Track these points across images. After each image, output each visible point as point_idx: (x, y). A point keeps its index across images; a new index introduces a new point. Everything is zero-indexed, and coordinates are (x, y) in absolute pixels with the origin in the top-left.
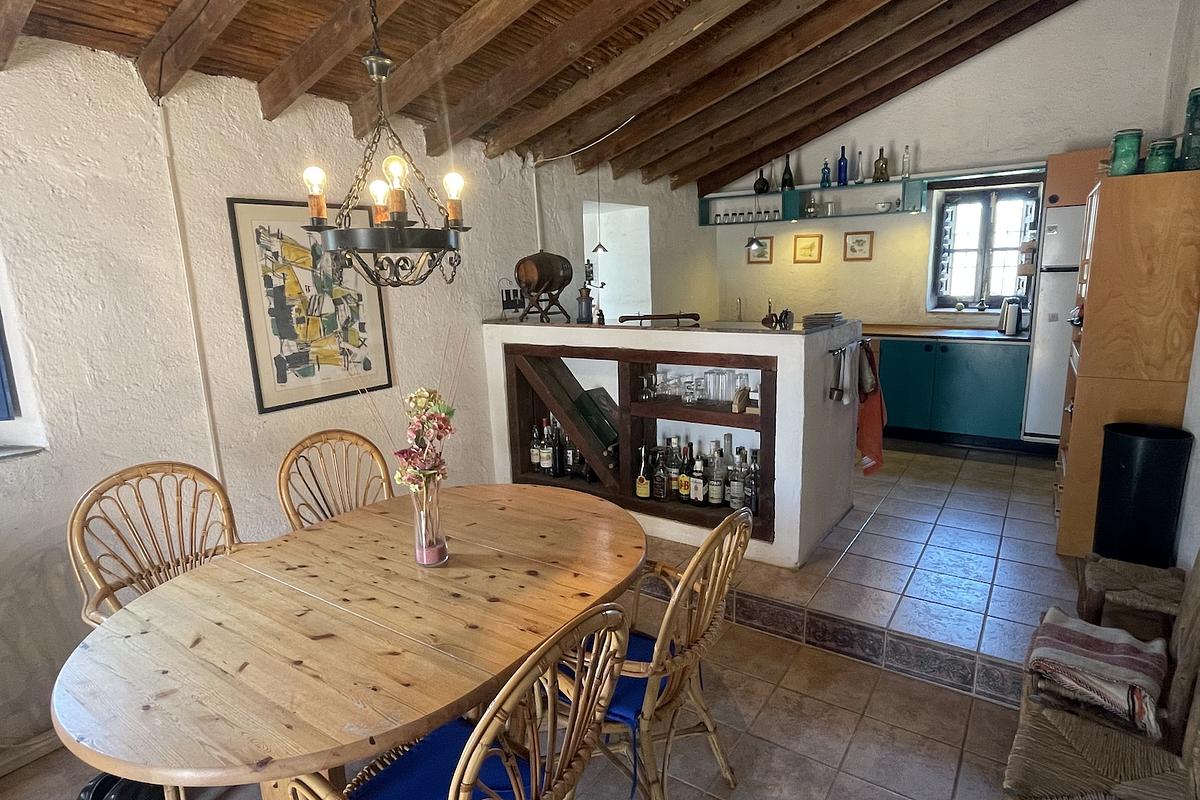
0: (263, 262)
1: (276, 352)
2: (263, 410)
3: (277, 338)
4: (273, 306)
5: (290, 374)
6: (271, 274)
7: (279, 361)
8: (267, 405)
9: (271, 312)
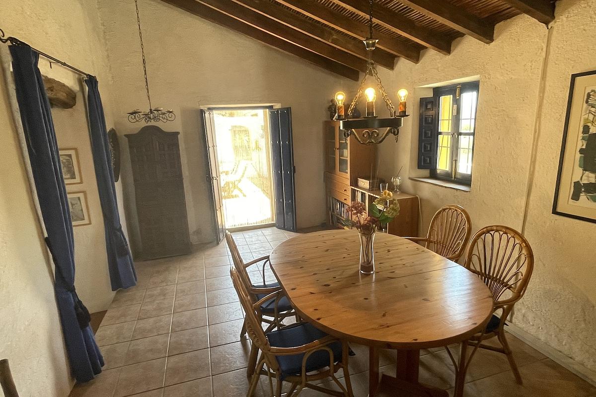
0: (586, 116)
1: (576, 178)
2: (555, 212)
3: (581, 170)
4: (584, 147)
5: (583, 197)
6: (589, 124)
7: (577, 185)
8: (559, 210)
9: (581, 151)
